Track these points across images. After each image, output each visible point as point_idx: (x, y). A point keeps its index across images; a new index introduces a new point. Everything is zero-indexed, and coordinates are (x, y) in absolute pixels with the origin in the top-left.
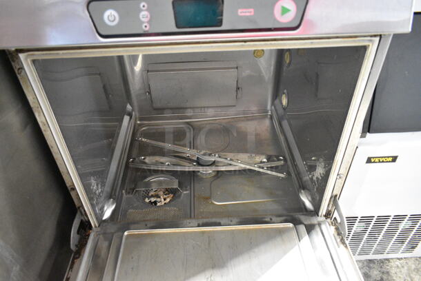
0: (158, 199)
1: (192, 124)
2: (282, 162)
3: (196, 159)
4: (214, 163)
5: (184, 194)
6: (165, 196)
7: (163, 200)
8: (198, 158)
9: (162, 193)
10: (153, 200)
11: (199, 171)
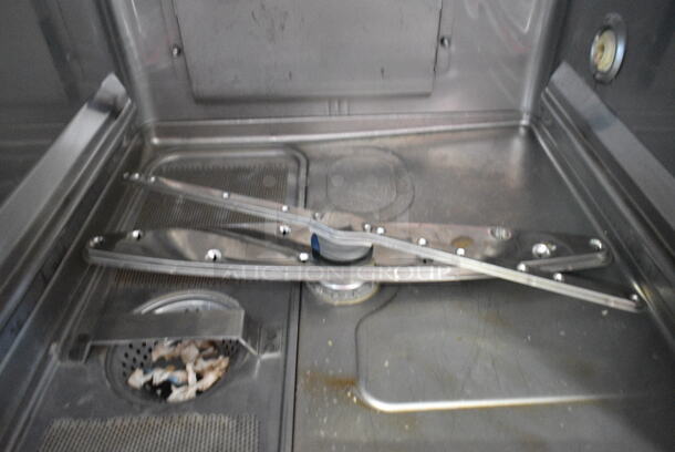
0: (179, 376)
1: (305, 148)
2: (600, 256)
3: (308, 242)
4: (367, 257)
5: (263, 363)
6: (203, 364)
7: (192, 378)
8: (315, 238)
9: (193, 352)
10: (159, 376)
11: (318, 283)
